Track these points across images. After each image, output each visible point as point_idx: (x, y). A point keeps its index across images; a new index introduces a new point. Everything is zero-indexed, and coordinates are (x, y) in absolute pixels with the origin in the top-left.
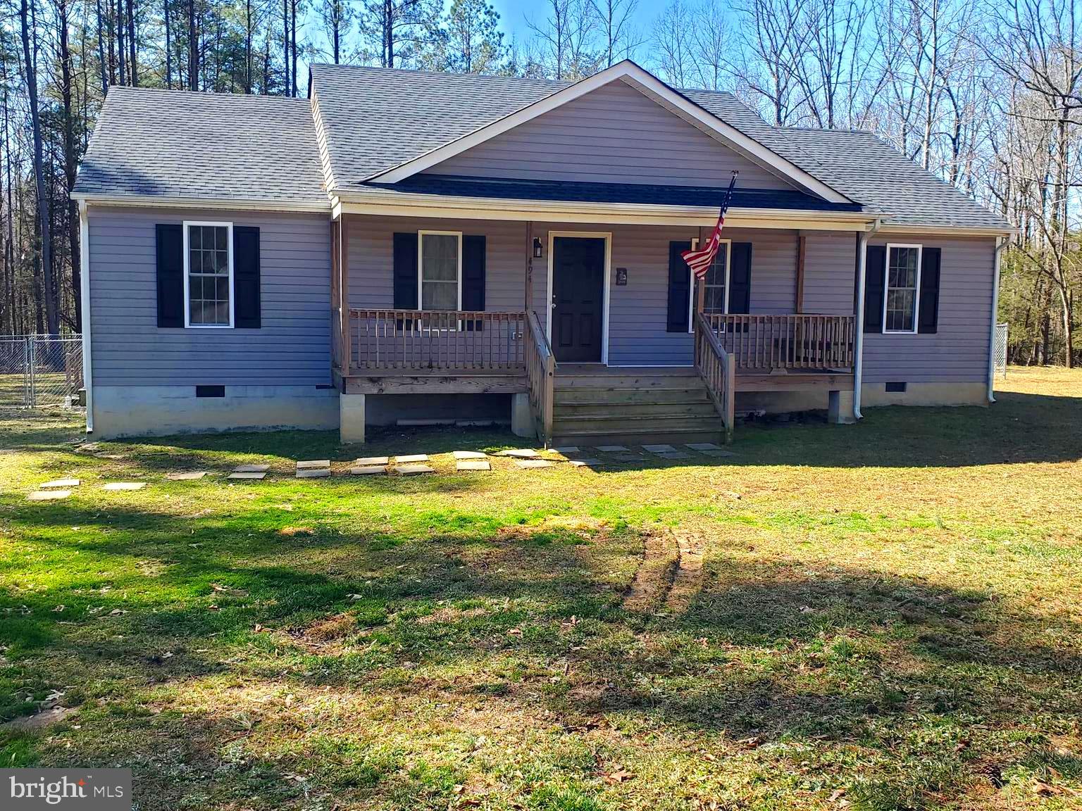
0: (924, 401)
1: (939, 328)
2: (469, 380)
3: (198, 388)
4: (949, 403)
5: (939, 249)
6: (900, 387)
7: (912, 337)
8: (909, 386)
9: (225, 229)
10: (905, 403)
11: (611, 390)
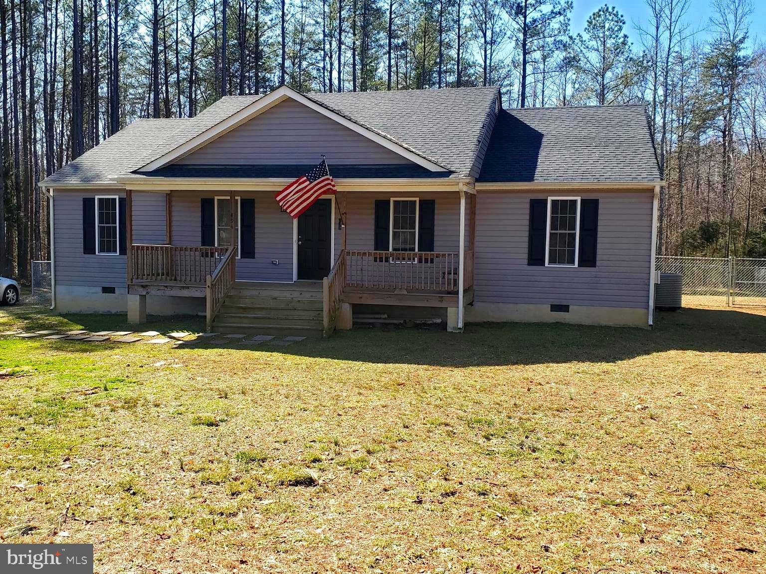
0: (587, 321)
1: (598, 263)
2: (196, 289)
3: (103, 288)
4: (611, 324)
5: (598, 200)
6: (565, 308)
7: (573, 270)
8: (571, 308)
9: (115, 199)
10: (567, 321)
11: (275, 298)
